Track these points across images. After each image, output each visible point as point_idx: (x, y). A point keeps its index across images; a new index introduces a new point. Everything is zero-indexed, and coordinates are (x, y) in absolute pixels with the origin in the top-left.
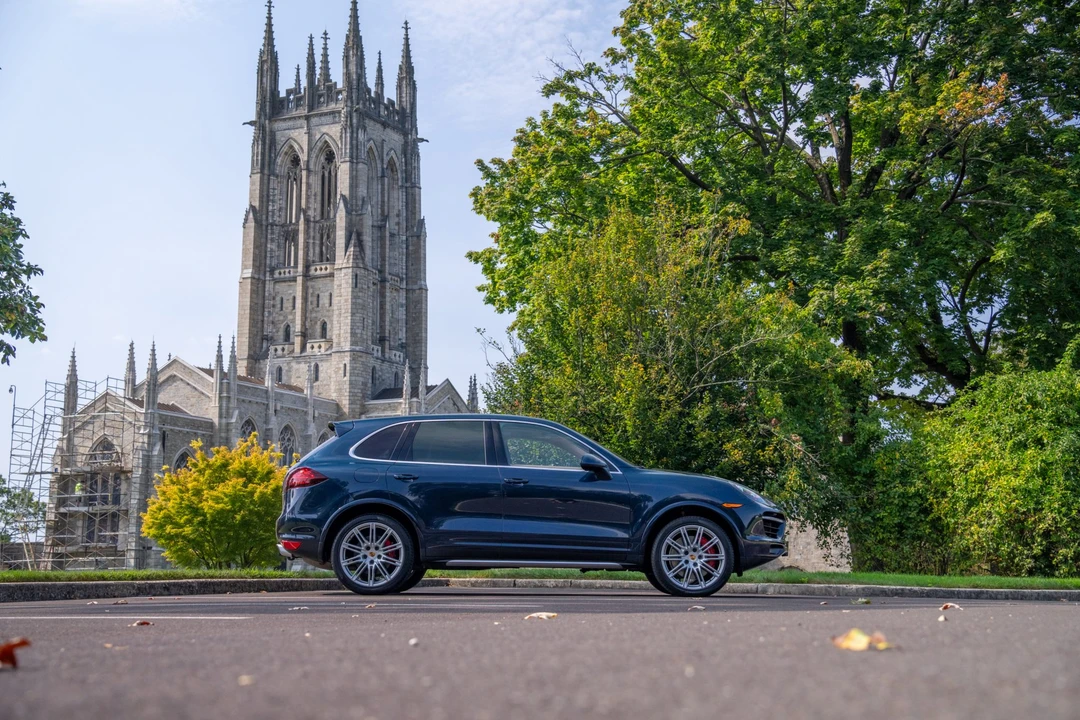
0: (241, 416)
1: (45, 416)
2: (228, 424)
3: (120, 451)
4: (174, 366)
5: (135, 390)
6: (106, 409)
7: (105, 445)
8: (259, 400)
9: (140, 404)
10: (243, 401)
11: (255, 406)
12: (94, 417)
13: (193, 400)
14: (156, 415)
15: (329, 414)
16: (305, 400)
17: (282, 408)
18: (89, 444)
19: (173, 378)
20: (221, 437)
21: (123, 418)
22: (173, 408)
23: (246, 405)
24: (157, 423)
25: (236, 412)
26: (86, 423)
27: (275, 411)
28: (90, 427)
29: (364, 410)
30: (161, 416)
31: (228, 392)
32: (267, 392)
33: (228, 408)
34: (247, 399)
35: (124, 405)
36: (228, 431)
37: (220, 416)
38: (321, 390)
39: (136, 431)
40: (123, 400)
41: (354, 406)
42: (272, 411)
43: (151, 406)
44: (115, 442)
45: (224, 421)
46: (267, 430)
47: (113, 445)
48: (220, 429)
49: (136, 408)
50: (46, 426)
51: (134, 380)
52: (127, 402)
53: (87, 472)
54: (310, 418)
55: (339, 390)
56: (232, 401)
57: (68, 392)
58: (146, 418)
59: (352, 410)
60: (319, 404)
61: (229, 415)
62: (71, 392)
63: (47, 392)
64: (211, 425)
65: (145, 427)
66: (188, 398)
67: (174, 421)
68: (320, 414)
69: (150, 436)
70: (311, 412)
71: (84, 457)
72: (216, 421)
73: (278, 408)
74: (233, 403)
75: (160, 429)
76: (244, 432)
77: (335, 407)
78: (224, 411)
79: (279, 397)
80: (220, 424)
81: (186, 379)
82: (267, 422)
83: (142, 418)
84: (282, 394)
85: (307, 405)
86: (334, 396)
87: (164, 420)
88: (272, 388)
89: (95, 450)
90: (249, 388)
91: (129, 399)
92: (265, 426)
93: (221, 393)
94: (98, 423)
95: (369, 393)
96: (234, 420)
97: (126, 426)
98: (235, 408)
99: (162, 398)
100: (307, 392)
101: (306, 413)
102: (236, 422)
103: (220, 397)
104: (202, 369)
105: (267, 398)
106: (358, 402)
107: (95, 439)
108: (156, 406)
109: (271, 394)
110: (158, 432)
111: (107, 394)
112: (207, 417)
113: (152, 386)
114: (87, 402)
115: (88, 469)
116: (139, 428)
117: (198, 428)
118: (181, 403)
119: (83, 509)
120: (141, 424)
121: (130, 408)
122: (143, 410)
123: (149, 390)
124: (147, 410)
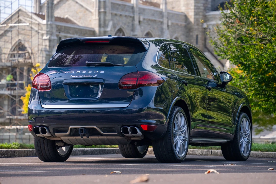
0: (114, 26)
2: (105, 32)
3: (30, 51)
5: (41, 7)
6: (19, 22)
7: (20, 47)
8: (127, 14)
9: (42, 17)
10: (116, 15)
11: (124, 18)
12: (11, 27)
13: (81, 14)
14: (54, 26)
15: (179, 23)
16: (161, 13)
17: (144, 19)
18: (10, 46)
21: (32, 28)
22: (67, 20)
23: (117, 18)
24: (54, 31)
25: (111, 24)
26: (6, 32)
27: (139, 22)
28: (9, 34)
29: (206, 19)
30: (57, 26)
31: (105, 8)
32: (132, 8)
33: (105, 20)
34: (119, 13)
35: (32, 18)
37: (100, 26)
38: (174, 5)
39: (40, 37)
40: (30, 14)
41: (198, 17)
42: (136, 22)
43: (50, 19)
44: (26, 45)
45: (102, 29)
47: (25, 48)
49: (40, 20)
52: (35, 17)
53: (9, 67)
54: (165, 26)
55: (187, 5)
56: (107, 14)
58: (47, 28)
59: (197, 20)
60: (172, 15)
61: (105, 26)
64: (93, 32)
65: (47, 34)
66: (77, 13)
67: (67, 30)
68: (172, 23)
69: (50, 40)
70: (165, 21)
71: (7, 56)
72: (97, 29)
73: (141, 19)
74: (109, 17)
75: (57, 36)
77: (183, 18)
78: (102, 22)
79: (142, 11)
80: (100, 32)
82: (133, 30)
83: (44, 28)
84: (144, 10)
85: (163, 17)
86: (183, 9)
87: (59, 29)
88: (137, 5)
89: (14, 50)
90: (119, 5)
91: (36, 14)
93: (99, 9)
94: (15, 31)
95: (209, 6)
96: (109, 29)
97: (34, 33)
98: (109, 21)
99: (58, 13)
100: (162, 7)
101: (162, 23)
102: (111, 30)
103: (99, 13)
105: (133, 12)
106: (201, 14)
107: (13, 43)
108: (53, 19)
109: (136, 9)
110: (56, 38)
111: (19, 10)
112: (90, 26)
113: (50, 5)
115: (9, 64)
116: (42, 35)
118: (72, 17)
119: (7, 92)
120: (44, 32)
121: (36, 20)
122: (44, 22)
123: (48, 7)
124: (47, 21)
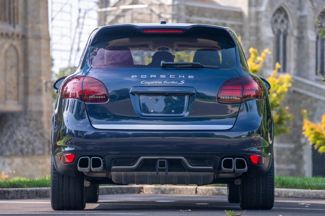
0: (271, 3)
1: (80, 10)
2: (258, 13)
6: (135, 2)
12: (124, 11)
14: (182, 7)
20: (251, 27)
21: (152, 11)
24: (183, 14)
26: (118, 17)
28: (122, 21)
30: (187, 7)
36: (257, 20)
37: (250, 5)
45: (253, 10)
46: (302, 17)
48: (249, 19)
50: (81, 21)
58: (173, 10)
61: (258, 3)
64: (239, 15)
65: (173, 18)
72: (245, 10)
75: (187, 21)
76: (276, 21)
80: (250, 13)
82: (300, 9)
83: (170, 10)
87: (190, 11)
92: (299, 13)
94: (128, 16)
96: (263, 8)
97: (154, 17)
102: (267, 10)
112: (236, 6)
117: (227, 18)
120: (168, 16)
122: (169, 2)
124: (174, 1)
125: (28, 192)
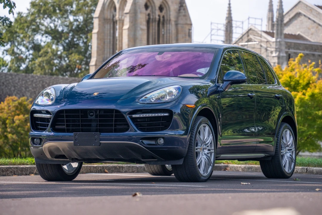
4: (299, 5)
5: (273, 25)
6: (249, 40)
9: (271, 34)
13: (313, 30)
14: (283, 43)
19: (298, 15)
21: (261, 46)
22: (299, 37)
24: (283, 48)
30: (286, 43)
35: (261, 36)
39: (270, 54)
40: (260, 33)
43: (279, 36)
49: (269, 38)
51: (272, 18)
52: (264, 35)
57: (227, 28)
58: (276, 45)
62: (229, 29)
63: (212, 30)
65: (276, 51)
66: (309, 29)
67: (297, 47)
69: (279, 57)
75: (286, 52)
81: (308, 15)
83: (274, 45)
87: (289, 46)
91: (266, 32)
99: (288, 30)
104: (319, 7)
108: (283, 36)
110: (285, 55)
111: (250, 30)
113: (280, 22)
114: (239, 36)
116: (272, 52)
117: (315, 50)
118: (304, 33)
120: (273, 50)
121: (266, 39)
122: (274, 40)
123: (278, 25)
124: (277, 39)
125: (137, 168)
